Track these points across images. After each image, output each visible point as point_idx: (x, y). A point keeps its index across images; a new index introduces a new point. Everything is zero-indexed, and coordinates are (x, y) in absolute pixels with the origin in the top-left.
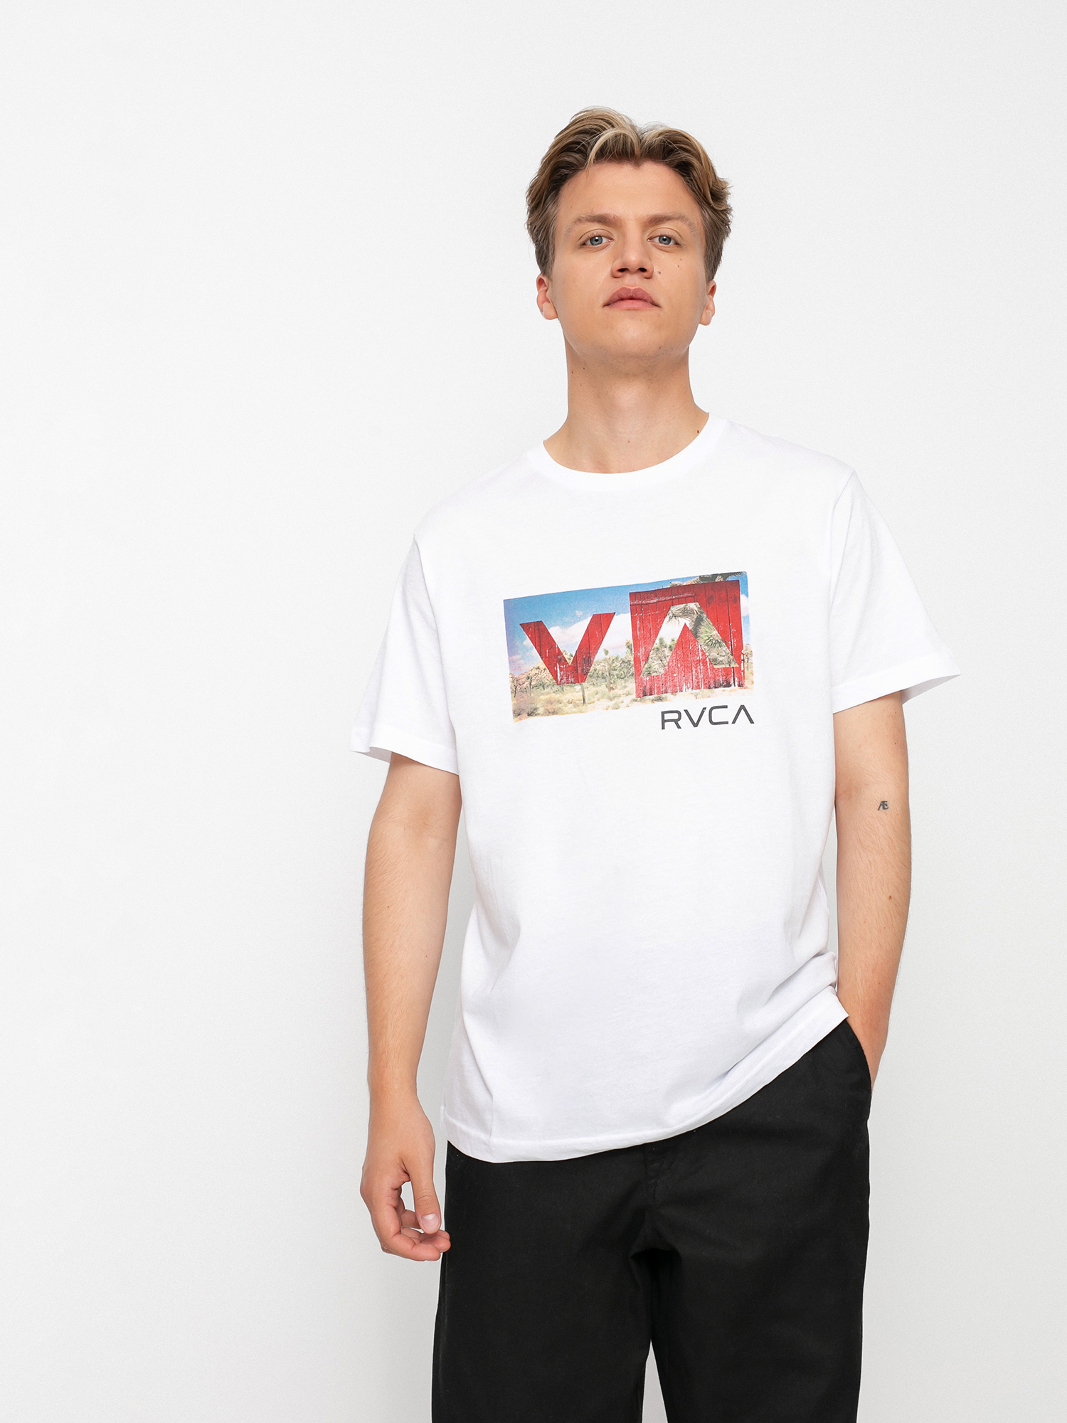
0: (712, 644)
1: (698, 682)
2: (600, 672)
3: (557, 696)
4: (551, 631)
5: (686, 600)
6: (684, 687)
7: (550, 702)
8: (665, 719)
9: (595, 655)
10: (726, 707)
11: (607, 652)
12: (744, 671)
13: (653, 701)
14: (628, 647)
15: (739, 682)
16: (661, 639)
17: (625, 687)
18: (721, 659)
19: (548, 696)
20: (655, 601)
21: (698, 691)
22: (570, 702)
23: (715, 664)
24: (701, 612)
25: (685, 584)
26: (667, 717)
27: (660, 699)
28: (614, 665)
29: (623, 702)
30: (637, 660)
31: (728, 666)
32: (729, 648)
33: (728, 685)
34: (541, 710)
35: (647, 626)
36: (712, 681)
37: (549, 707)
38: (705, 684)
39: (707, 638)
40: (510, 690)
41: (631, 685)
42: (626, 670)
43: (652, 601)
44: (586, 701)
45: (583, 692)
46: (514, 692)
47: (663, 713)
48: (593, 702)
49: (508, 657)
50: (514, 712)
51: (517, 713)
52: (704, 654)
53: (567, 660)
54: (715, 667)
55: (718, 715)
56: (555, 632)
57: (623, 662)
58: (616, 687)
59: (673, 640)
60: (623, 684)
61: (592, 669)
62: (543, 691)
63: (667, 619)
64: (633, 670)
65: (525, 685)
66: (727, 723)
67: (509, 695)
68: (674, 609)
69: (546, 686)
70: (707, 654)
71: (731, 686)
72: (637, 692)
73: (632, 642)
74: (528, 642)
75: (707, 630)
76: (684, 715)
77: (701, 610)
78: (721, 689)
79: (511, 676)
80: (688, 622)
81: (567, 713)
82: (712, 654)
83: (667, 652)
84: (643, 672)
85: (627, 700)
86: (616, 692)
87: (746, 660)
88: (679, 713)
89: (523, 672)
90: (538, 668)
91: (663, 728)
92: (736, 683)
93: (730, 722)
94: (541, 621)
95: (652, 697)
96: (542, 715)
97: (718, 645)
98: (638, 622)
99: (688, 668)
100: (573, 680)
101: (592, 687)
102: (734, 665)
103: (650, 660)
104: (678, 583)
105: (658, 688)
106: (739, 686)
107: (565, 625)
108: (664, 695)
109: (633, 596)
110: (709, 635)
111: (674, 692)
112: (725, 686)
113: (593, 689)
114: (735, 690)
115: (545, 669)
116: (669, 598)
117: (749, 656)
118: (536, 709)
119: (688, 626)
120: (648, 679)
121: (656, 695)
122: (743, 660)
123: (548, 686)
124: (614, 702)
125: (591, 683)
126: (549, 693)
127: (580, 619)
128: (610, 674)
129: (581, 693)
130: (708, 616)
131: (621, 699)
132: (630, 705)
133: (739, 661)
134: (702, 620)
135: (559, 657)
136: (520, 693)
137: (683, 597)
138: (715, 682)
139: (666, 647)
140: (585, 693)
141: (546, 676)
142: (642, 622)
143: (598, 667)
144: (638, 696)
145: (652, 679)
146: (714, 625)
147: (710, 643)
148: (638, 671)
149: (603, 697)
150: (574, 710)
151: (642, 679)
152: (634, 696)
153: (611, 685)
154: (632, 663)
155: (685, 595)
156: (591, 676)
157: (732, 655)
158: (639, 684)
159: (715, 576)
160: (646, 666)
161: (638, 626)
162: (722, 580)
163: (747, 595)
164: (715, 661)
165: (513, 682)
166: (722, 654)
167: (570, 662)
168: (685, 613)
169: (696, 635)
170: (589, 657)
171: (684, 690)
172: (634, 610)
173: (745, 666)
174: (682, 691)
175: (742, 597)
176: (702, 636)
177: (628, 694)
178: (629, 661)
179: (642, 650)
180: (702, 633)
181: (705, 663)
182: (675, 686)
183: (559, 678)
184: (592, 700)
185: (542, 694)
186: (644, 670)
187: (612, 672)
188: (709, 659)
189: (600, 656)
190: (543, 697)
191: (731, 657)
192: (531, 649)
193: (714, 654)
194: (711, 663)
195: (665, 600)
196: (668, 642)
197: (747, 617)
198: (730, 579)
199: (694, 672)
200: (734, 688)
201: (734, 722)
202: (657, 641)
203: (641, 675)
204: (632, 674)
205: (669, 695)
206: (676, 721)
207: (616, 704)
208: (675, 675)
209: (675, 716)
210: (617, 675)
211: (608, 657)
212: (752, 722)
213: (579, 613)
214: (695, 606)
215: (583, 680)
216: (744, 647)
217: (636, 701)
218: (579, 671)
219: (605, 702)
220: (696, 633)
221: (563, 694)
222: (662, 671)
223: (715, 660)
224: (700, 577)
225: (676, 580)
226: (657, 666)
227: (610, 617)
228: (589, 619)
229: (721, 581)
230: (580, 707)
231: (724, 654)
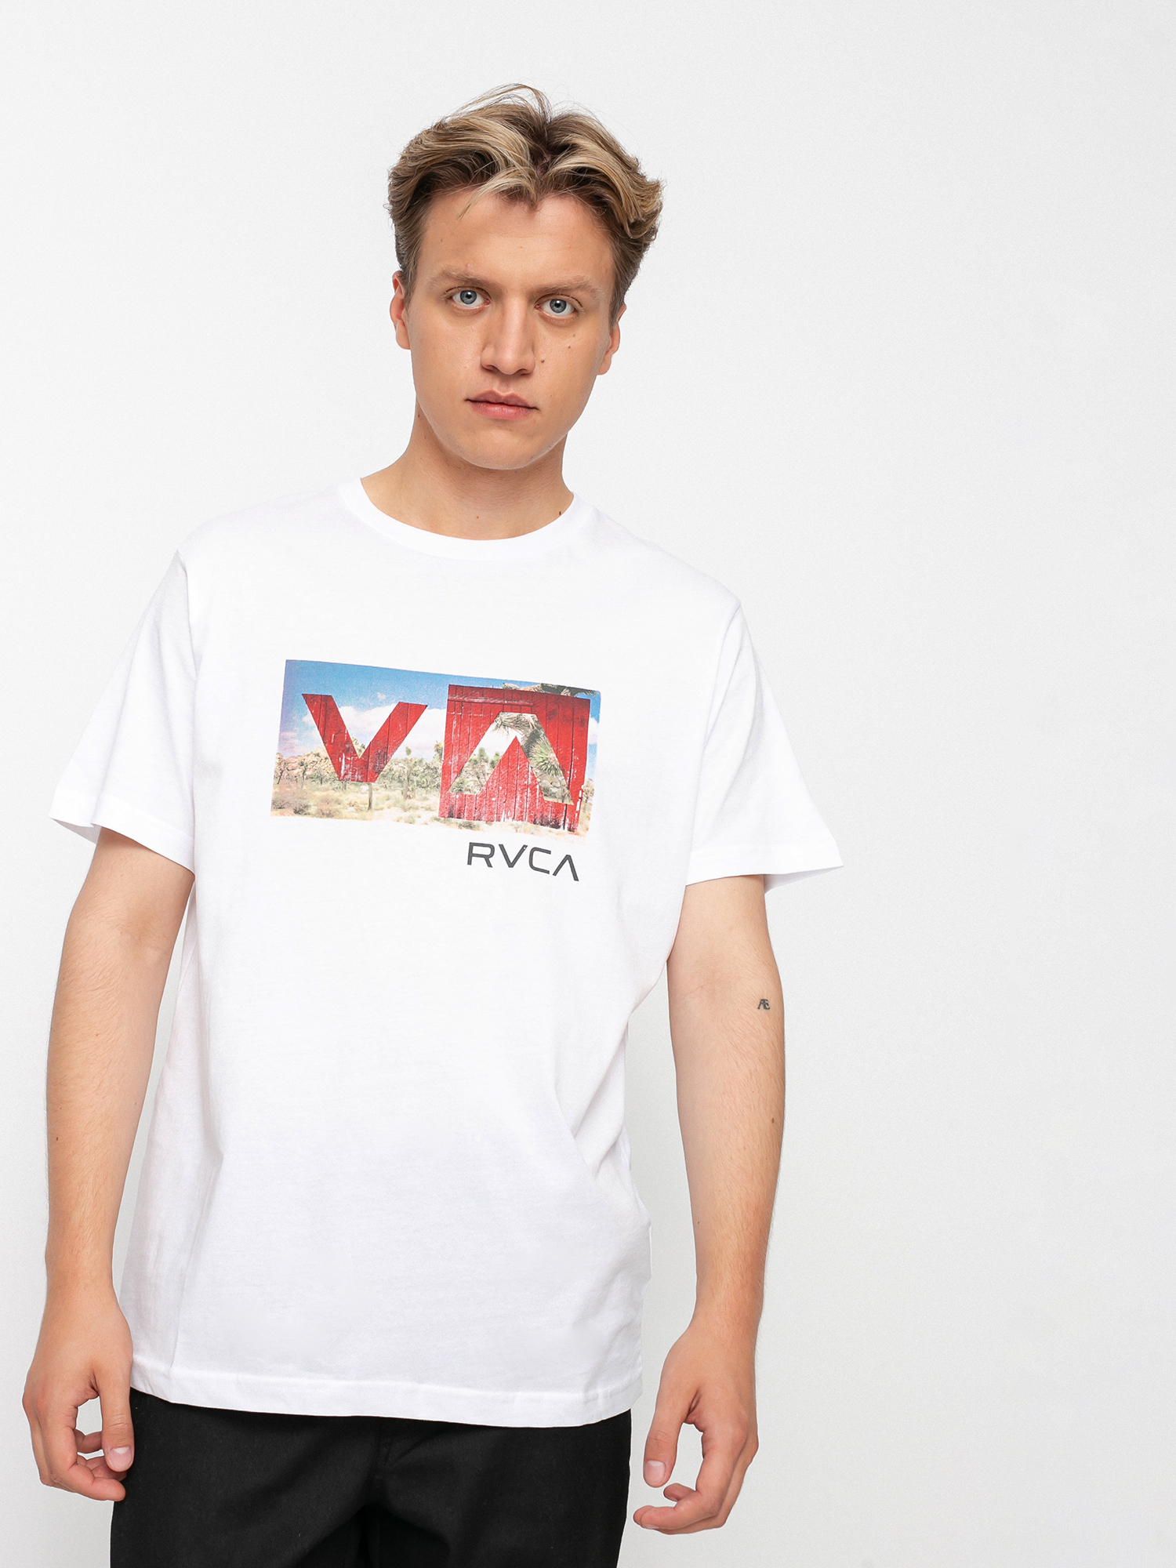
0: (547, 769)
1: (522, 812)
2: (397, 774)
3: (336, 795)
4: (339, 710)
5: (520, 709)
6: (503, 816)
7: (327, 801)
8: (474, 852)
9: (393, 753)
10: (549, 852)
11: (409, 752)
12: (579, 813)
13: (460, 826)
14: (437, 750)
15: (570, 825)
16: (482, 751)
17: (426, 799)
18: (554, 790)
19: (325, 793)
20: (481, 700)
21: (520, 822)
22: (350, 805)
23: (546, 795)
24: (538, 727)
25: (522, 689)
26: (476, 850)
27: (470, 826)
28: (416, 769)
29: (419, 817)
30: (446, 769)
31: (560, 802)
32: (566, 779)
33: (557, 826)
34: (312, 810)
35: (466, 729)
36: (539, 815)
37: (324, 807)
38: (530, 817)
39: (541, 760)
40: (273, 774)
41: (435, 799)
42: (429, 779)
43: (476, 700)
44: (373, 806)
45: (371, 794)
46: (279, 777)
47: (472, 845)
48: (382, 809)
49: (278, 732)
50: (274, 803)
51: (278, 805)
52: (534, 779)
53: (357, 752)
54: (545, 798)
55: (540, 859)
56: (346, 712)
57: (428, 768)
58: (414, 796)
59: (497, 755)
60: (424, 795)
61: (386, 768)
62: (320, 786)
63: (493, 726)
64: (439, 780)
65: (295, 772)
66: (548, 872)
67: (271, 781)
68: (504, 716)
69: (324, 780)
70: (538, 780)
71: (559, 827)
72: (440, 810)
73: (443, 745)
74: (309, 719)
75: (543, 750)
76: (498, 850)
77: (539, 725)
78: (548, 828)
79: (278, 756)
80: (520, 736)
81: (346, 818)
82: (544, 781)
83: (488, 768)
84: (453, 787)
85: (427, 816)
86: (414, 802)
87: (584, 799)
88: (492, 848)
89: (296, 755)
90: (318, 755)
91: (470, 863)
92: (566, 826)
93: (552, 872)
94: (331, 696)
95: (459, 821)
96: (314, 816)
97: (553, 772)
98: (455, 722)
99: (511, 793)
100: (360, 777)
101: (383, 789)
102: (568, 802)
103: (463, 773)
104: (513, 686)
105: (470, 811)
106: (569, 830)
107: (363, 707)
108: (476, 823)
109: (454, 689)
110: (545, 757)
111: (490, 821)
112: (553, 826)
113: (383, 793)
114: (563, 834)
115: (326, 759)
116: (499, 702)
117: (589, 794)
118: (306, 807)
119: (520, 740)
120: (458, 796)
121: (465, 820)
122: (581, 798)
123: (327, 781)
124: (408, 814)
125: (383, 784)
126: (327, 790)
127: (380, 704)
128: (408, 779)
129: (367, 796)
130: (546, 733)
131: (418, 812)
132: (429, 823)
133: (576, 798)
134: (538, 737)
135: (347, 746)
136: (287, 781)
137: (517, 705)
138: (542, 816)
139: (487, 762)
140: (373, 795)
141: (327, 767)
142: (460, 723)
143: (395, 768)
144: (442, 815)
145: (463, 799)
146: (552, 746)
147: (544, 767)
148: (446, 785)
149: (395, 805)
150: (356, 815)
151: (449, 795)
152: (436, 814)
153: (408, 793)
154: (440, 771)
155: (521, 702)
156: (384, 776)
157: (568, 788)
158: (446, 800)
159: (562, 688)
160: (457, 780)
161: (454, 727)
162: (569, 694)
163: (598, 720)
164: (545, 791)
165: (280, 764)
166: (556, 785)
167: (360, 755)
168: (518, 724)
169: (527, 754)
170: (386, 753)
171: (502, 819)
172: (452, 706)
173: (582, 806)
174: (499, 821)
175: (592, 721)
176: (534, 756)
177: (429, 809)
178: (436, 768)
179: (455, 759)
180: (536, 753)
181: (533, 791)
182: (492, 813)
183: (342, 772)
184: (381, 806)
185: (318, 790)
186: (454, 784)
187: (412, 777)
188: (540, 787)
189: (399, 754)
190: (319, 794)
191: (567, 791)
192: (312, 728)
193: (546, 782)
194: (541, 793)
195: (494, 703)
196: (491, 757)
197: (595, 746)
198: (579, 696)
199: (518, 799)
200: (563, 831)
201: (555, 874)
202: (476, 751)
203: (450, 791)
204: (438, 786)
205: (482, 824)
206: (487, 858)
207: (410, 817)
208: (493, 799)
209: (487, 851)
210: (418, 782)
211: (409, 757)
212: (576, 878)
213: (381, 696)
214: (531, 719)
215: (373, 780)
216: (585, 782)
217: (438, 820)
218: (370, 768)
219: (398, 812)
220: (528, 751)
221: (344, 793)
222: (477, 791)
223: (547, 790)
224: (542, 684)
225: (512, 682)
226: (471, 784)
227: (419, 710)
228: (394, 706)
229: (567, 696)
230: (364, 813)
231: (559, 785)
